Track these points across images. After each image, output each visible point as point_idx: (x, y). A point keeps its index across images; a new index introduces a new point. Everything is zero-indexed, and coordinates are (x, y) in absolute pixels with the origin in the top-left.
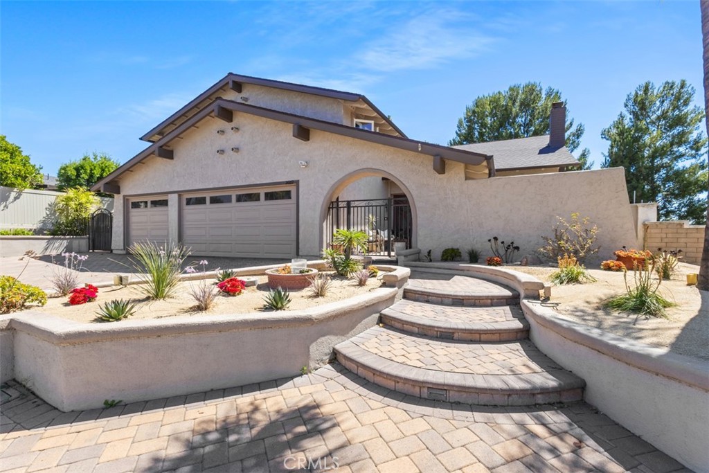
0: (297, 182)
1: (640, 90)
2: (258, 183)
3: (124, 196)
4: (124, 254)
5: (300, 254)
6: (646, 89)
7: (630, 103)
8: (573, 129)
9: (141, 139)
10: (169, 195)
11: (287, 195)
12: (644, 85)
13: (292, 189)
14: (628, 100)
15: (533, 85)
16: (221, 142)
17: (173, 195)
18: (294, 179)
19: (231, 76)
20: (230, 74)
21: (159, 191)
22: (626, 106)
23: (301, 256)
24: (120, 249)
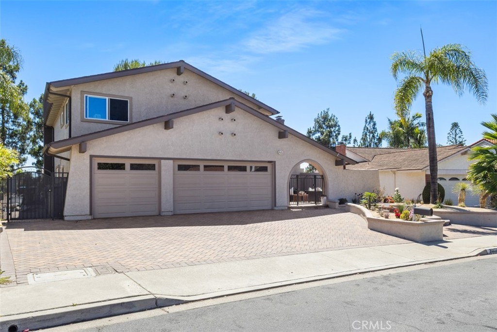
0: (274, 162)
3: (91, 157)
4: (91, 219)
5: (277, 205)
10: (162, 161)
13: (269, 166)
16: (220, 126)
17: (167, 161)
18: (267, 160)
23: (277, 207)
24: (83, 214)
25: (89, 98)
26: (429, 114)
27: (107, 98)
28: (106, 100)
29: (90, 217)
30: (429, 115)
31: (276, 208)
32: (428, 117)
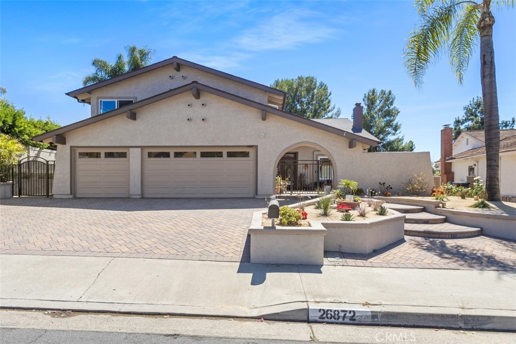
0: (256, 147)
1: (370, 92)
2: (223, 145)
3: (71, 147)
4: (72, 198)
5: (258, 193)
6: (374, 91)
7: (366, 99)
8: (335, 111)
9: (68, 94)
10: (131, 149)
11: (246, 155)
12: (372, 89)
14: (365, 97)
15: (313, 78)
16: (190, 112)
17: (135, 149)
18: (254, 145)
19: (175, 59)
20: (175, 57)
21: (118, 145)
22: (364, 100)
23: (260, 195)
24: (65, 193)
25: (103, 102)
26: (484, 56)
27: (116, 101)
28: (115, 102)
29: (71, 197)
30: (484, 58)
31: (257, 197)
32: (482, 61)
